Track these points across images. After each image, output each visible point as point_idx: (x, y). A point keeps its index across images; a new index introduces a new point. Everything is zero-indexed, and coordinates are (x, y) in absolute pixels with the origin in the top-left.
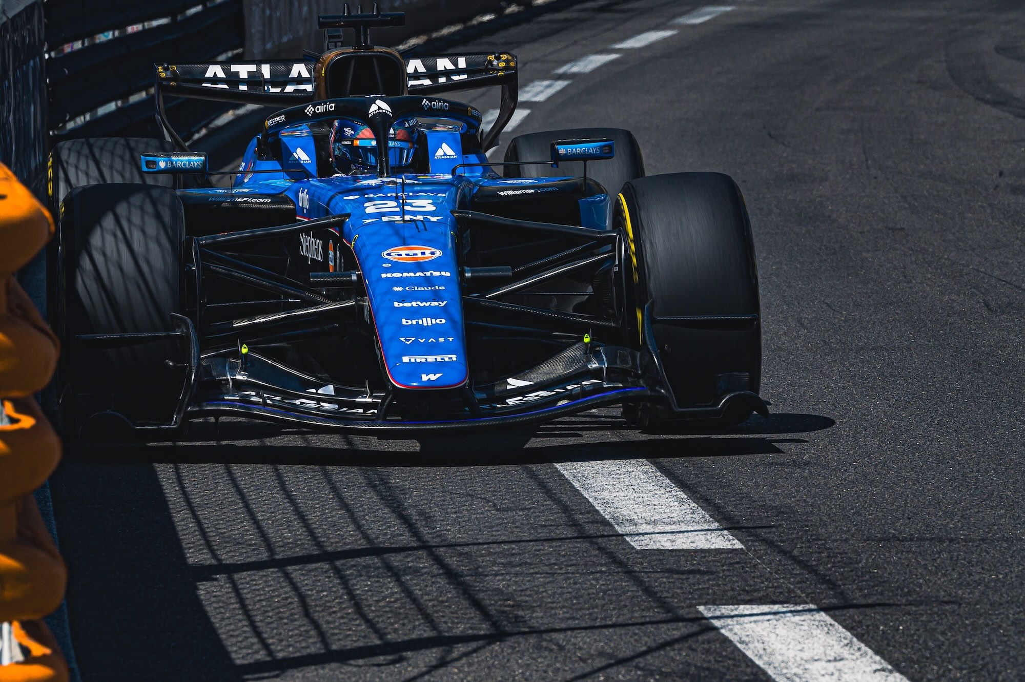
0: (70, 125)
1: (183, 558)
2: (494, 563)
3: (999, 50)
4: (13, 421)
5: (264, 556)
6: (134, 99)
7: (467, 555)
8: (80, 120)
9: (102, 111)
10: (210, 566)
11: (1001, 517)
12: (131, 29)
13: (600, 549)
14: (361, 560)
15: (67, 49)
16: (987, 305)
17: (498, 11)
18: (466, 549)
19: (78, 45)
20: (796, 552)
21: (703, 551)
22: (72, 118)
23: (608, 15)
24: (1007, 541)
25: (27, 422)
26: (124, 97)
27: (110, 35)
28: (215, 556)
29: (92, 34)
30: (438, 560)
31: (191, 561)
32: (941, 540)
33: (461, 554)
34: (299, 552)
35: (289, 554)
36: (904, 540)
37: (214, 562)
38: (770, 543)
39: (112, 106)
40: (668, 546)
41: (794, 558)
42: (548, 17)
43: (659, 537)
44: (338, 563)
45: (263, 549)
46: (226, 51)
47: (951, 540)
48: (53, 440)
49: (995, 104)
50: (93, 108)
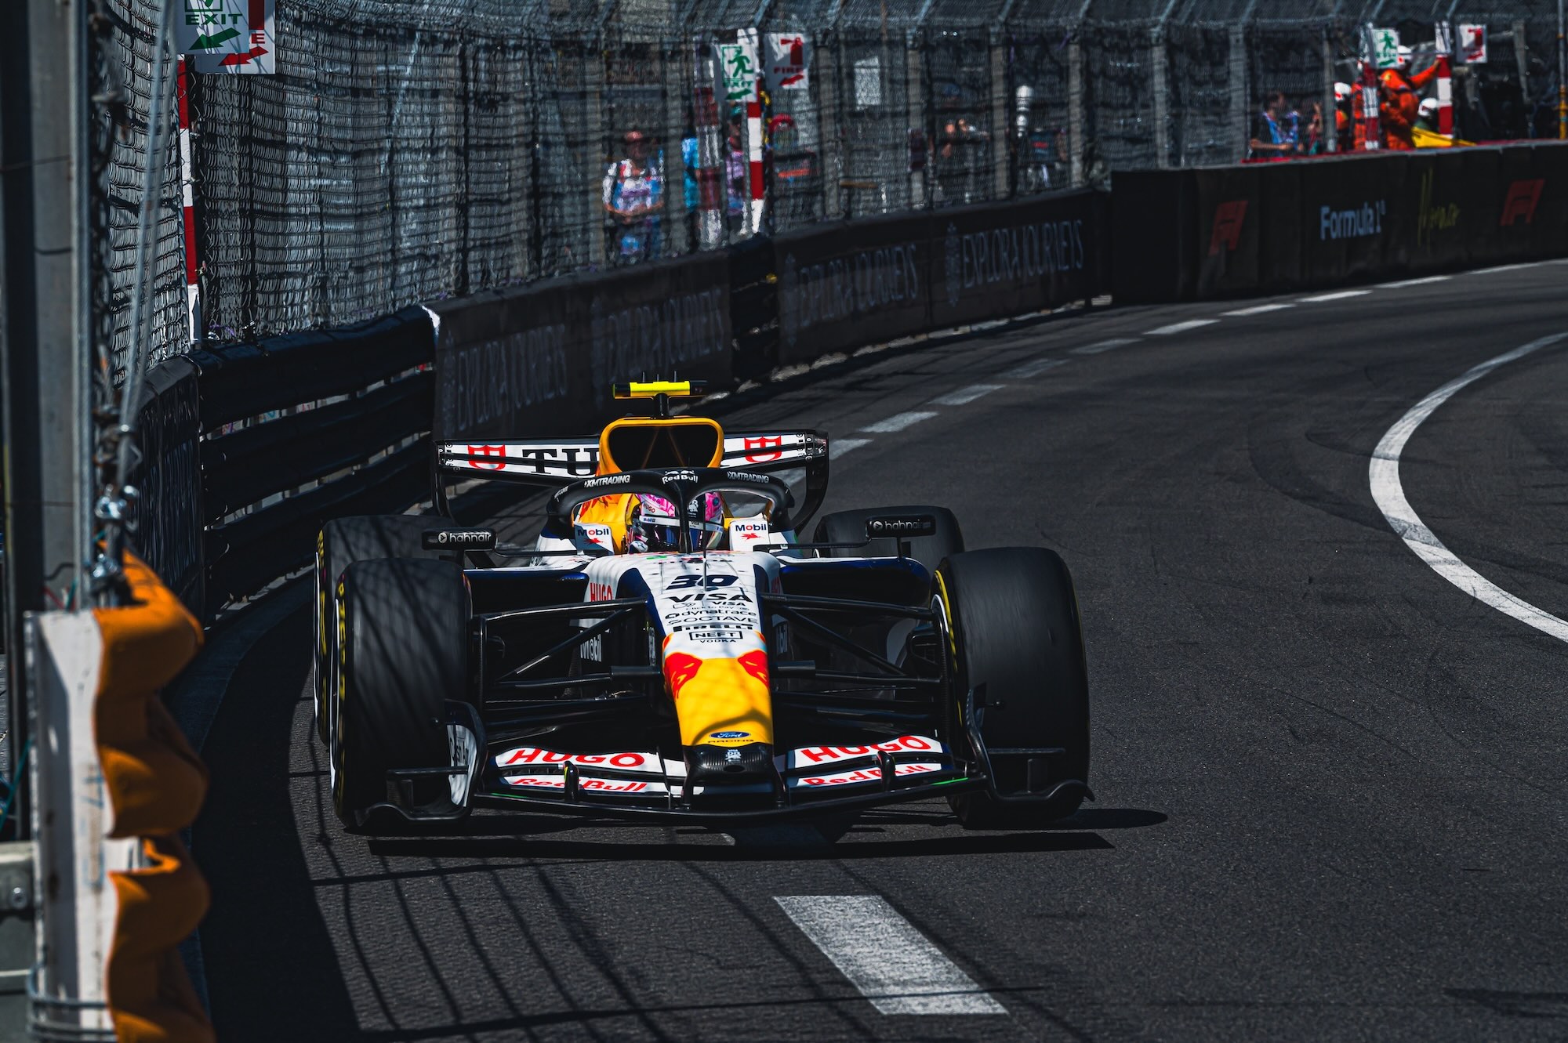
0: (229, 519)
1: (355, 1023)
2: (717, 1030)
3: (1310, 436)
4: (155, 863)
5: (449, 1020)
6: (305, 488)
7: (686, 1021)
8: (241, 513)
9: (267, 502)
10: (386, 1033)
11: (1307, 977)
12: (300, 408)
13: (841, 1014)
14: (563, 1026)
15: (226, 430)
16: (1293, 733)
17: (732, 388)
18: (684, 1013)
19: (239, 426)
20: (1068, 1019)
21: (960, 1016)
22: (232, 511)
23: (857, 394)
24: (1312, 1004)
25: (169, 864)
26: (293, 486)
27: (276, 415)
28: (391, 1020)
29: (255, 414)
30: (651, 1026)
31: (363, 1026)
32: (1236, 1005)
33: (677, 1019)
34: (489, 1016)
35: (478, 1018)
36: (1194, 1004)
37: (390, 1027)
38: (1038, 1008)
39: (278, 497)
40: (920, 1010)
41: (1066, 1026)
42: (787, 395)
43: (909, 1000)
44: (536, 1029)
45: (447, 1013)
46: (411, 434)
47: (1248, 1005)
48: (199, 885)
49: (1304, 499)
50: (256, 499)
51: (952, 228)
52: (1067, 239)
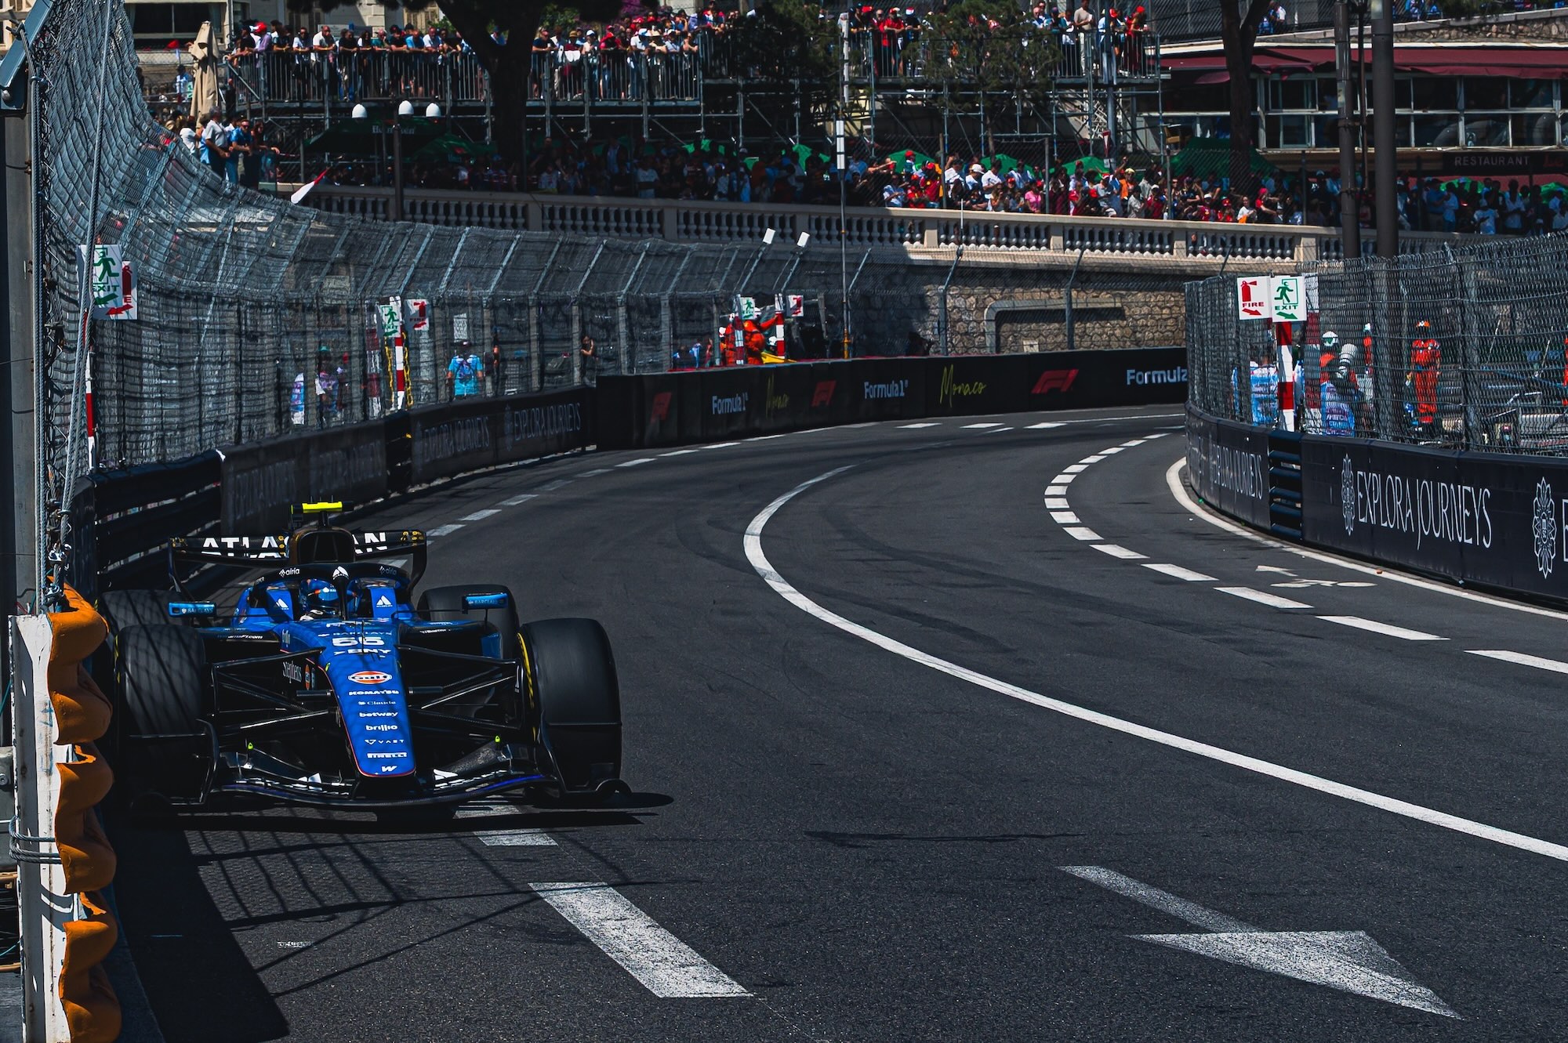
0: (111, 568)
1: (189, 851)
2: (393, 855)
3: (709, 523)
4: (80, 758)
5: (242, 849)
6: (152, 551)
7: (376, 849)
8: (117, 564)
9: (131, 559)
10: (207, 856)
11: (726, 825)
12: (150, 506)
13: (463, 845)
14: (307, 852)
15: (109, 518)
16: (710, 687)
17: (386, 496)
18: (375, 845)
19: (116, 516)
20: (592, 848)
21: (530, 846)
22: (112, 563)
23: (457, 500)
24: (730, 840)
25: (91, 759)
26: (146, 550)
27: (137, 510)
28: (210, 849)
29: (125, 509)
30: (357, 852)
31: (194, 852)
32: (687, 840)
33: (371, 848)
34: (265, 847)
35: (259, 847)
36: (663, 840)
37: (209, 853)
38: (575, 842)
39: (137, 556)
40: (507, 843)
41: (591, 852)
42: (416, 501)
43: (502, 838)
44: (291, 854)
45: (241, 845)
46: (210, 521)
47: (694, 841)
48: (107, 772)
49: (708, 557)
50: (125, 557)
51: (508, 408)
52: (572, 413)
